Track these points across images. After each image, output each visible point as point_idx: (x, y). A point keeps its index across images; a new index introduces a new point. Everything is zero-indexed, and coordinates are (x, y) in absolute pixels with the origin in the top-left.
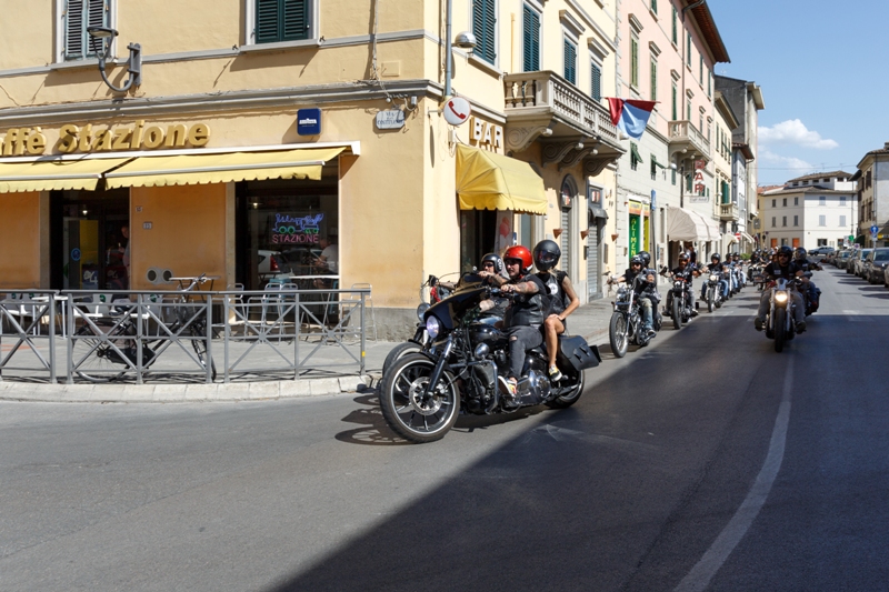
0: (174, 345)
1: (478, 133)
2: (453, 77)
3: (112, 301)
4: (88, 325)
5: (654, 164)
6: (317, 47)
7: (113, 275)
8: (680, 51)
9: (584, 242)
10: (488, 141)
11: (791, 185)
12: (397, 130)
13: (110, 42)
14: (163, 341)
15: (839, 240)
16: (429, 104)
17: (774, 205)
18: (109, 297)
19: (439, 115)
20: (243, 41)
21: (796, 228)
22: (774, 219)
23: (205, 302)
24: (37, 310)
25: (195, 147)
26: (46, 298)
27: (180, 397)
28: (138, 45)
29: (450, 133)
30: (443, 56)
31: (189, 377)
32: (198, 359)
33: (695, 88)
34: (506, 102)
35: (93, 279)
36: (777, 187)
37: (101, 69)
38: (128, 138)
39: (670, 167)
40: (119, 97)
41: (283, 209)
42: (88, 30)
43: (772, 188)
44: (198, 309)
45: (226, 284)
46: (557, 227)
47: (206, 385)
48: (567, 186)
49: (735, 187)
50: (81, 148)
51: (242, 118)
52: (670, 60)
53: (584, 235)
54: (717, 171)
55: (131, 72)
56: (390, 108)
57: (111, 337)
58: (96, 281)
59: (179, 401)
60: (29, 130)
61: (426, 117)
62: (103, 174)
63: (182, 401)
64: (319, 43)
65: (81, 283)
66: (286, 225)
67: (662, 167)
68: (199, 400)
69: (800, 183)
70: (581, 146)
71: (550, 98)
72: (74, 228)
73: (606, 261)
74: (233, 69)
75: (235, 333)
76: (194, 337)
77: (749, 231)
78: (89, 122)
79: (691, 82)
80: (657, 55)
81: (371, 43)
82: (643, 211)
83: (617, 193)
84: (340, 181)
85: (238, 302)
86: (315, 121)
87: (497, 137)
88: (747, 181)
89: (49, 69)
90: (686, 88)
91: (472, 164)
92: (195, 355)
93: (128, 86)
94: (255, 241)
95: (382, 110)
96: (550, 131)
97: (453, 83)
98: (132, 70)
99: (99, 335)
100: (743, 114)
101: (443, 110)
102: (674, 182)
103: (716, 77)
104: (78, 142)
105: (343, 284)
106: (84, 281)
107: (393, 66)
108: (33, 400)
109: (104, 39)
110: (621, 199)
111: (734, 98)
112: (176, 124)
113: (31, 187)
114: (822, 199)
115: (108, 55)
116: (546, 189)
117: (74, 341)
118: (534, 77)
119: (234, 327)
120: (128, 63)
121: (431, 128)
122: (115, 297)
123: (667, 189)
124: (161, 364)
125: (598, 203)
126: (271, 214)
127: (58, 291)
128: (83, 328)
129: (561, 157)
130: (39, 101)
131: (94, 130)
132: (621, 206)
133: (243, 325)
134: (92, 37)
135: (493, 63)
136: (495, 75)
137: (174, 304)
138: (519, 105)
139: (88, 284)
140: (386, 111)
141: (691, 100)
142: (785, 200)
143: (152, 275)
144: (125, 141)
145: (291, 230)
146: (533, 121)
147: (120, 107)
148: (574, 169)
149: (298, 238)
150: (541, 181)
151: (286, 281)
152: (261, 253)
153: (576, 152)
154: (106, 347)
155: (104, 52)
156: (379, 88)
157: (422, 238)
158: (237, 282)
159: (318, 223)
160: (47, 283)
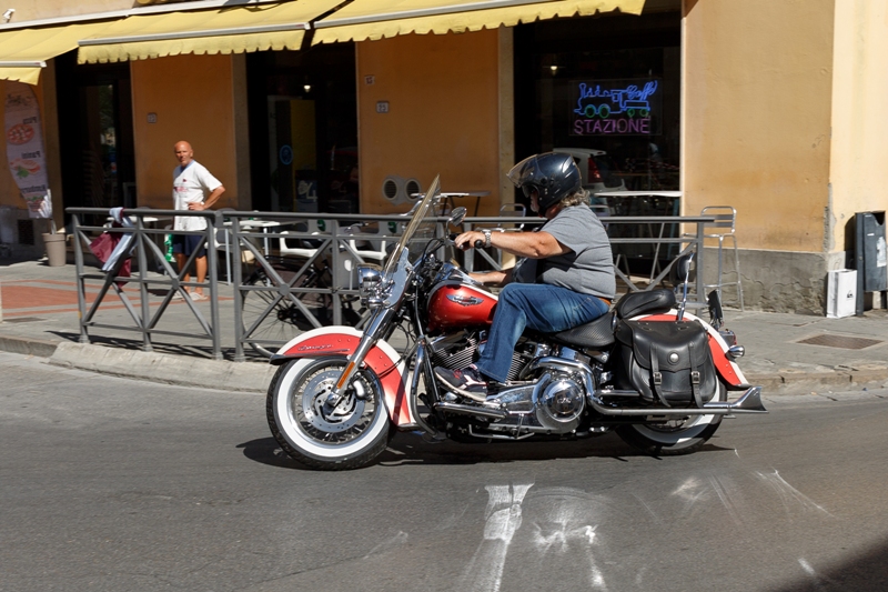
35: (311, 194)
41: (590, 74)
45: (500, 204)
58: (314, 199)
62: (311, 23)
65: (295, 202)
66: (597, 101)
84: (683, 21)
105: (687, 205)
106: (299, 197)
113: (211, 46)
126: (574, 83)
139: (304, 204)
143: (391, 189)
145: (604, 111)
149: (615, 125)
157: (829, 121)
158: (517, 201)
159: (649, 98)
160: (249, 201)
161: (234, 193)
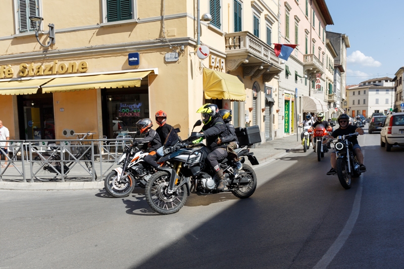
0: (78, 164)
1: (213, 62)
2: (201, 36)
3: (48, 145)
4: (39, 156)
5: (296, 76)
6: (136, 23)
7: (48, 133)
8: (309, 20)
9: (263, 114)
10: (218, 66)
11: (362, 84)
12: (175, 62)
13: (40, 23)
14: (73, 162)
15: (385, 111)
16: (190, 49)
17: (354, 94)
18: (46, 143)
19: (195, 54)
20: (101, 21)
21: (364, 105)
22: (354, 101)
23: (91, 144)
24: (15, 149)
25: (82, 73)
26: (19, 144)
27: (82, 188)
28: (53, 24)
29: (200, 63)
30: (196, 26)
31: (85, 178)
32: (88, 170)
33: (316, 38)
34: (226, 47)
36: (356, 85)
37: (37, 37)
38: (51, 69)
39: (304, 77)
40: (46, 50)
41: (123, 101)
42: (30, 18)
43: (353, 86)
44: (87, 148)
45: (99, 136)
46: (251, 107)
47: (93, 182)
48: (255, 87)
49: (335, 86)
50: (30, 74)
51: (103, 58)
52: (304, 24)
53: (263, 110)
54: (327, 78)
55: (50, 38)
56: (172, 52)
57: (49, 161)
58: (40, 136)
59: (81, 189)
60: (5, 66)
61: (189, 56)
62: (40, 86)
63: (82, 189)
64: (137, 21)
65: (34, 137)
67: (300, 77)
68: (90, 189)
69: (367, 84)
70: (262, 67)
71: (247, 45)
72: (29, 111)
73: (274, 123)
74: (97, 35)
75: (104, 158)
76: (86, 161)
77: (342, 107)
78: (33, 62)
79: (315, 35)
80: (298, 22)
81: (162, 20)
82: (291, 98)
83: (279, 90)
84: (149, 87)
85: (104, 144)
86: (136, 59)
87: (222, 64)
88: (341, 83)
89: (13, 37)
90: (312, 38)
91: (210, 77)
92: (87, 169)
93: (49, 44)
94: (111, 116)
95: (168, 52)
96: (247, 61)
97: (201, 39)
98: (51, 36)
99: (44, 160)
100: (340, 50)
101: (196, 52)
102: (306, 84)
103: (326, 32)
104: (28, 72)
106: (35, 136)
107: (172, 31)
108: (17, 190)
109: (37, 22)
110: (281, 93)
111: (335, 42)
112: (72, 62)
113: (8, 93)
114: (377, 91)
115: (39, 30)
116: (245, 89)
117: (33, 163)
118: (239, 35)
119: (103, 156)
120: (49, 33)
121: (191, 61)
122: (49, 143)
123: (303, 88)
124: (72, 173)
125: (270, 95)
126: (118, 103)
127: (24, 141)
128: (36, 157)
129: (253, 73)
130: (9, 52)
131: (35, 66)
132: (281, 96)
133: (107, 155)
134: (32, 21)
135: (220, 29)
136: (221, 34)
137: (76, 146)
138: (232, 49)
139: (36, 137)
140: (170, 53)
141: (315, 44)
142: (359, 92)
143: (65, 133)
144: (49, 71)
145: (127, 111)
146: (239, 56)
147: (46, 54)
148: (258, 79)
149: (131, 114)
150: (243, 85)
151: (126, 134)
152: (114, 121)
153: (260, 70)
154: (47, 165)
155: (37, 28)
156: (166, 42)
157: (188, 113)
158: (104, 135)
159: (140, 107)
160: (19, 137)
161: (14, 135)
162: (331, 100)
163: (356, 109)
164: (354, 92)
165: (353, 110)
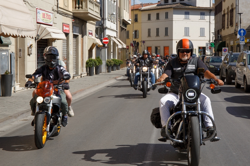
15: (200, 48)
17: (149, 18)
21: (166, 38)
22: (149, 30)
36: (152, 4)
43: (148, 4)
114: (187, 13)
142: (158, 15)
162: (81, 11)
163: (153, 45)
164: (149, 16)
165: (149, 45)
